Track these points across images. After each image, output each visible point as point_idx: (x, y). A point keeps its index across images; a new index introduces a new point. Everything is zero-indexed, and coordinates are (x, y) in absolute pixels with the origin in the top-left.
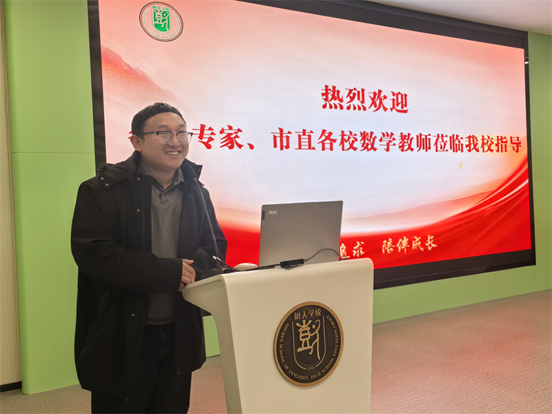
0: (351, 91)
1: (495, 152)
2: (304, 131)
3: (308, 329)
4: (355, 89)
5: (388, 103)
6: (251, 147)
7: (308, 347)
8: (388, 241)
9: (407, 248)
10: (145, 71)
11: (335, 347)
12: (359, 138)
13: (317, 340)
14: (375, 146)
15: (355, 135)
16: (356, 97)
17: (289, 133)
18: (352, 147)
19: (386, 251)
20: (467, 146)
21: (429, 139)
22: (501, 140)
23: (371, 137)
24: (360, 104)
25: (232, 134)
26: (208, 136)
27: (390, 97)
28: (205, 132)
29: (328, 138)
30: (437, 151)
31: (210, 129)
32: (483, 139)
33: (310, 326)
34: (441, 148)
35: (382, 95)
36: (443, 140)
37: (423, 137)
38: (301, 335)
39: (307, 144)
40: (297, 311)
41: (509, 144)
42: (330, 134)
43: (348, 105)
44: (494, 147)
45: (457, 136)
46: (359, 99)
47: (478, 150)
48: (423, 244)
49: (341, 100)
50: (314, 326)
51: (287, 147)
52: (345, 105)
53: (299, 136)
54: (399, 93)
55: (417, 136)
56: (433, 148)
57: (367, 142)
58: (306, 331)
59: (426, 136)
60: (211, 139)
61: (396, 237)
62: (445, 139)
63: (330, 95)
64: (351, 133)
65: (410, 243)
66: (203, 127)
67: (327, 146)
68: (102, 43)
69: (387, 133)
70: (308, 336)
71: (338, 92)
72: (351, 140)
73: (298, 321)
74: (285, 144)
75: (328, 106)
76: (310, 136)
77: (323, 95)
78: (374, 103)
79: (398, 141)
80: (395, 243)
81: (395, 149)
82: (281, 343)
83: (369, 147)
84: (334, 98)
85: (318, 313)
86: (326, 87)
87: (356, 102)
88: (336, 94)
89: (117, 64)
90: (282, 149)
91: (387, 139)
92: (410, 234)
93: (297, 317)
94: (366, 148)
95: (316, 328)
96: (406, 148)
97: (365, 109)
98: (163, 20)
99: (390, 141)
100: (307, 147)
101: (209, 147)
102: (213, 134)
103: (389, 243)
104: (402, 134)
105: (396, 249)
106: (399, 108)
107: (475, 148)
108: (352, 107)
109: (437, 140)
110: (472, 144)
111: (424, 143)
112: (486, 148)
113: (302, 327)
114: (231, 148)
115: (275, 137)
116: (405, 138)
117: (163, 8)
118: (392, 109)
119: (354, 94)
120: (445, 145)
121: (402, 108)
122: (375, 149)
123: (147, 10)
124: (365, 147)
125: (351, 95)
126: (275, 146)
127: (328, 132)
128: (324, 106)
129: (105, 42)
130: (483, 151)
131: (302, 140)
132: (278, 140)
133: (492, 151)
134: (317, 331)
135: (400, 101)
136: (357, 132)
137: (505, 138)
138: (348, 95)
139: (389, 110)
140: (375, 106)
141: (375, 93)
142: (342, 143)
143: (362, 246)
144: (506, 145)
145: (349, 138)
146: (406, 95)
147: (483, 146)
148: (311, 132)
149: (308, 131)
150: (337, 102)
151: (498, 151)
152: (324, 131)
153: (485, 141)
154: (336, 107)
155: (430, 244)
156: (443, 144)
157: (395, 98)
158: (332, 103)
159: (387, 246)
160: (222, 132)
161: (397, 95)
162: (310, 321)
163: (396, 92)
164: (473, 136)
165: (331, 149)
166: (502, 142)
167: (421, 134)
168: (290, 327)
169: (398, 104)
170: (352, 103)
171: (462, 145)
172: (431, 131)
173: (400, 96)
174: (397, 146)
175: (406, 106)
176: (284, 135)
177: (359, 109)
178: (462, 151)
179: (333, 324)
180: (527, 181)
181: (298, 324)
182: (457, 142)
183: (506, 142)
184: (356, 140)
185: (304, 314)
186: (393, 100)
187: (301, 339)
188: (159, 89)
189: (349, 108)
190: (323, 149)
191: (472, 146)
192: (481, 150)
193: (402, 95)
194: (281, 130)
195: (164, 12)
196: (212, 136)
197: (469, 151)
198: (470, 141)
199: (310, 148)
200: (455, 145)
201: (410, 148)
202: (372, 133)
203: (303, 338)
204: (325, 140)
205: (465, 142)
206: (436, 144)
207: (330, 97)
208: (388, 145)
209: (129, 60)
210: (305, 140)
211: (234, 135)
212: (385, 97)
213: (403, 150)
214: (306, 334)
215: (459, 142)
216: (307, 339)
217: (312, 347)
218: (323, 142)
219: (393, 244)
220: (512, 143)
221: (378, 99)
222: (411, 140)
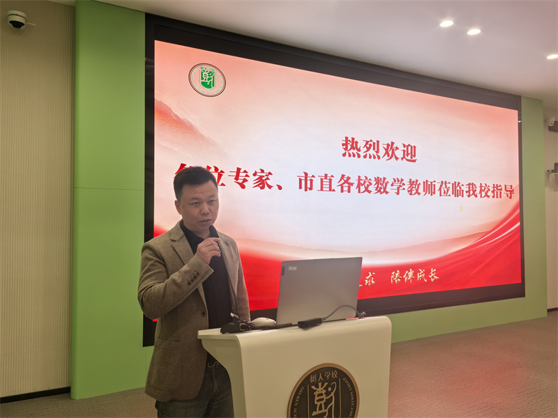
0: (367, 142)
1: (491, 197)
2: (326, 175)
3: (324, 392)
4: (371, 141)
5: (399, 153)
6: (280, 188)
7: (323, 411)
8: (396, 273)
9: (412, 279)
10: (191, 121)
11: (350, 410)
12: (373, 182)
13: (333, 403)
14: (387, 190)
15: (370, 180)
16: (372, 147)
17: (313, 176)
18: (367, 190)
19: (394, 281)
20: (467, 192)
21: (434, 185)
22: (496, 187)
23: (384, 182)
24: (375, 154)
25: (263, 176)
26: (243, 178)
27: (401, 148)
28: (241, 174)
29: (346, 182)
30: (441, 195)
31: (245, 172)
32: (481, 186)
33: (326, 388)
34: (444, 193)
35: (394, 146)
36: (446, 187)
37: (430, 183)
38: (317, 398)
39: (328, 186)
40: (313, 373)
41: (503, 191)
42: (349, 178)
43: (365, 154)
44: (490, 193)
45: (459, 183)
46: (374, 149)
47: (476, 196)
48: (427, 277)
49: (359, 150)
50: (330, 389)
51: (311, 189)
52: (362, 154)
53: (322, 180)
54: (409, 145)
55: (424, 182)
56: (437, 193)
57: (380, 186)
58: (322, 394)
59: (432, 183)
60: (245, 180)
61: (403, 269)
62: (448, 185)
63: (350, 145)
64: (366, 178)
65: (415, 274)
66: (239, 170)
67: (346, 189)
68: (155, 97)
69: (398, 179)
70: (323, 399)
71: (357, 143)
72: (366, 184)
73: (313, 384)
74: (309, 186)
75: (347, 154)
76: (330, 180)
77: (343, 145)
78: (387, 153)
79: (406, 187)
80: (402, 274)
81: (404, 193)
82: (296, 407)
83: (382, 190)
84: (352, 148)
85: (335, 375)
86: (347, 138)
87: (372, 152)
88: (354, 144)
90: (306, 190)
91: (397, 184)
92: (415, 267)
93: (312, 379)
94: (379, 191)
95: (332, 391)
96: (414, 192)
97: (379, 158)
98: (209, 79)
99: (400, 186)
100: (328, 189)
101: (243, 187)
102: (247, 176)
103: (397, 274)
104: (410, 180)
105: (403, 280)
106: (409, 158)
107: (474, 194)
108: (368, 156)
109: (441, 186)
110: (472, 190)
111: (429, 188)
112: (483, 194)
113: (318, 390)
114: (262, 188)
115: (300, 180)
116: (413, 184)
117: (209, 69)
118: (402, 159)
119: (370, 145)
120: (448, 190)
121: (411, 158)
122: (387, 193)
123: (196, 69)
125: (368, 146)
126: (300, 188)
127: (346, 176)
128: (344, 155)
129: (158, 96)
130: (481, 197)
131: (324, 183)
132: (303, 182)
133: (488, 197)
134: (332, 394)
135: (409, 152)
136: (372, 177)
137: (500, 186)
138: (365, 146)
139: (400, 159)
140: (388, 156)
141: (388, 145)
142: (358, 186)
143: (373, 276)
144: (501, 193)
145: (365, 182)
146: (415, 147)
147: (480, 192)
148: (332, 176)
149: (329, 175)
150: (355, 151)
151: (493, 197)
152: (343, 176)
153: (483, 188)
154: (354, 156)
155: (433, 276)
156: (446, 190)
157: (405, 149)
158: (350, 152)
159: (395, 277)
160: (255, 174)
162: (326, 384)
163: (407, 144)
164: (473, 184)
165: (349, 191)
166: (497, 189)
167: (427, 181)
168: (305, 390)
169: (408, 155)
170: (368, 153)
171: (463, 191)
172: (437, 178)
173: (409, 147)
174: (406, 191)
175: (415, 156)
176: (308, 178)
177: (374, 158)
178: (463, 196)
179: (349, 386)
180: (519, 224)
181: (313, 387)
182: (458, 188)
183: (501, 189)
184: (371, 184)
185: (321, 377)
186: (404, 151)
187: (316, 403)
188: (202, 136)
189: (365, 157)
190: (342, 191)
191: (471, 192)
192: (479, 195)
193: (412, 147)
194: (306, 174)
195: (210, 72)
196: (247, 178)
197: (469, 196)
198: (469, 188)
199: (330, 190)
200: (457, 192)
201: (417, 192)
202: (385, 179)
203: (318, 401)
204: (344, 183)
205: (465, 189)
206: (440, 189)
207: (349, 147)
208: (398, 189)
209: (177, 111)
210: (326, 183)
211: (266, 177)
212: (397, 148)
213: (411, 194)
214: (321, 397)
215: (460, 188)
216: (322, 402)
217: (327, 410)
218: (342, 185)
219: (400, 275)
220: (506, 190)
221: (390, 150)
222: (418, 186)
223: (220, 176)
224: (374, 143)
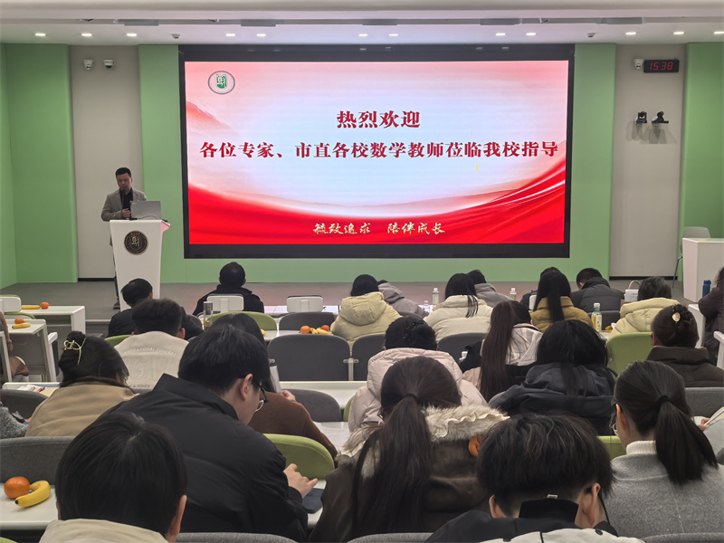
0: (363, 114)
1: (521, 156)
2: (322, 145)
4: (367, 112)
5: (399, 121)
6: (280, 156)
8: (393, 224)
9: (412, 231)
10: (210, 112)
12: (370, 148)
14: (385, 154)
15: (366, 145)
16: (369, 118)
17: (310, 146)
18: (362, 154)
19: (391, 232)
20: (485, 152)
21: (442, 147)
22: (529, 145)
23: (381, 147)
24: (372, 123)
25: (266, 148)
26: (249, 150)
27: (402, 115)
28: (248, 147)
29: (341, 149)
30: (449, 156)
31: (251, 145)
32: (506, 145)
34: (455, 153)
35: (393, 114)
36: (457, 148)
37: (435, 145)
39: (324, 153)
41: (540, 149)
42: (344, 145)
43: (361, 124)
44: (519, 152)
45: (474, 144)
46: (371, 119)
47: (498, 155)
48: (429, 230)
49: (355, 121)
51: (308, 155)
52: (357, 124)
53: (318, 148)
54: (411, 112)
55: (429, 145)
56: (445, 154)
57: (377, 150)
59: (438, 145)
60: (251, 151)
61: (401, 222)
62: (459, 147)
63: (346, 119)
64: (362, 144)
65: (416, 227)
66: (246, 144)
67: (341, 154)
68: (186, 100)
69: (397, 144)
71: (352, 115)
72: (362, 150)
74: (306, 153)
75: (343, 126)
76: (326, 148)
77: (338, 118)
78: (385, 121)
79: (408, 149)
80: (400, 226)
83: (379, 154)
84: (348, 119)
86: (342, 112)
87: (368, 121)
88: (350, 117)
89: (195, 110)
90: (303, 157)
91: (397, 148)
92: (417, 221)
94: (377, 155)
95: (138, 238)
96: (415, 154)
97: (376, 126)
98: (222, 82)
99: (400, 150)
100: (324, 155)
101: (250, 156)
102: (253, 148)
103: (394, 226)
104: (412, 143)
105: (401, 231)
106: (411, 123)
107: (495, 152)
108: (364, 125)
109: (450, 148)
110: (492, 149)
111: (435, 150)
112: (509, 152)
114: (265, 156)
115: (298, 149)
116: (415, 147)
117: (222, 74)
118: (402, 125)
119: (367, 116)
120: (459, 151)
121: (414, 123)
122: (384, 156)
123: (213, 76)
124: (375, 154)
125: (364, 117)
126: (298, 155)
127: (341, 144)
128: (339, 126)
129: (188, 99)
130: (506, 156)
131: (320, 151)
132: (300, 151)
133: (517, 155)
135: (411, 118)
136: (368, 144)
137: (536, 143)
138: (361, 117)
139: (400, 126)
140: (386, 124)
141: (386, 114)
142: (354, 152)
143: (368, 226)
144: (536, 151)
145: (360, 148)
146: (418, 114)
147: (505, 151)
148: (328, 145)
149: (325, 144)
150: (350, 123)
151: (525, 155)
152: (338, 144)
153: (509, 147)
154: (350, 126)
155: (437, 229)
156: (457, 151)
157: (406, 116)
158: (346, 123)
159: (393, 228)
160: (259, 147)
161: (409, 114)
162: (136, 236)
163: (408, 111)
164: (494, 143)
165: (345, 156)
166: (531, 147)
167: (433, 143)
169: (409, 121)
170: (364, 123)
171: (480, 151)
172: (445, 141)
173: (411, 115)
174: (407, 153)
175: (417, 121)
176: (305, 148)
177: (371, 126)
178: (479, 156)
180: (564, 182)
183: (537, 147)
184: (367, 149)
186: (405, 118)
187: (133, 241)
189: (361, 126)
190: (337, 156)
191: (492, 152)
192: (502, 154)
193: (414, 114)
194: (303, 144)
195: (223, 77)
197: (488, 155)
198: (489, 148)
199: (326, 156)
200: (471, 150)
201: (420, 154)
202: (382, 144)
204: (339, 150)
205: (483, 148)
206: (449, 150)
207: (344, 119)
208: (397, 152)
209: (201, 107)
210: (322, 150)
211: (268, 148)
212: (396, 116)
213: (412, 156)
215: (476, 148)
218: (337, 152)
219: (398, 226)
220: (544, 147)
221: (389, 119)
222: (422, 149)
223: (232, 149)
224: (371, 114)
